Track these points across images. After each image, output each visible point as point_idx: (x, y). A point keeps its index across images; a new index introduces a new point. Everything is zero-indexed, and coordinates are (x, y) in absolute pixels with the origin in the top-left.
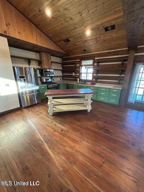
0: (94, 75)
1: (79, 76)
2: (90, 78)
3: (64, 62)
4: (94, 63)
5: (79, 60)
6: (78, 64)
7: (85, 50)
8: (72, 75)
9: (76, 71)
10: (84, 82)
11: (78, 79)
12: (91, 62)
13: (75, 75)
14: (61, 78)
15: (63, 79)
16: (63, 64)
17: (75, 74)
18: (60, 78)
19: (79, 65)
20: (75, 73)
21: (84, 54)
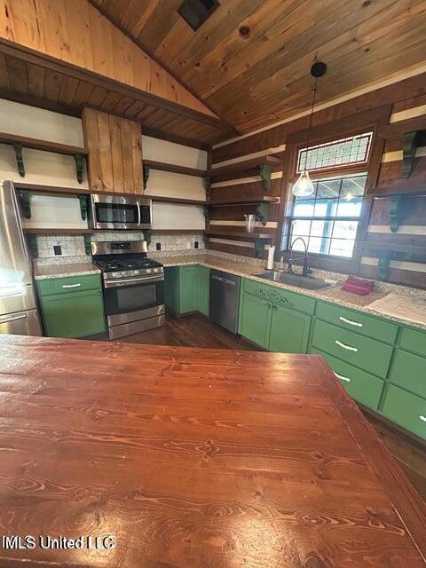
0: (373, 229)
1: (279, 231)
2: (343, 244)
3: (215, 166)
4: (377, 149)
5: (282, 148)
6: (275, 168)
7: (318, 69)
8: (244, 229)
9: (262, 209)
10: (298, 269)
11: (271, 250)
12: (355, 149)
13: (256, 230)
14: (200, 240)
15: (209, 246)
16: (210, 177)
17: (258, 224)
18: (194, 240)
19: (279, 175)
20: (259, 218)
21: (313, 104)
